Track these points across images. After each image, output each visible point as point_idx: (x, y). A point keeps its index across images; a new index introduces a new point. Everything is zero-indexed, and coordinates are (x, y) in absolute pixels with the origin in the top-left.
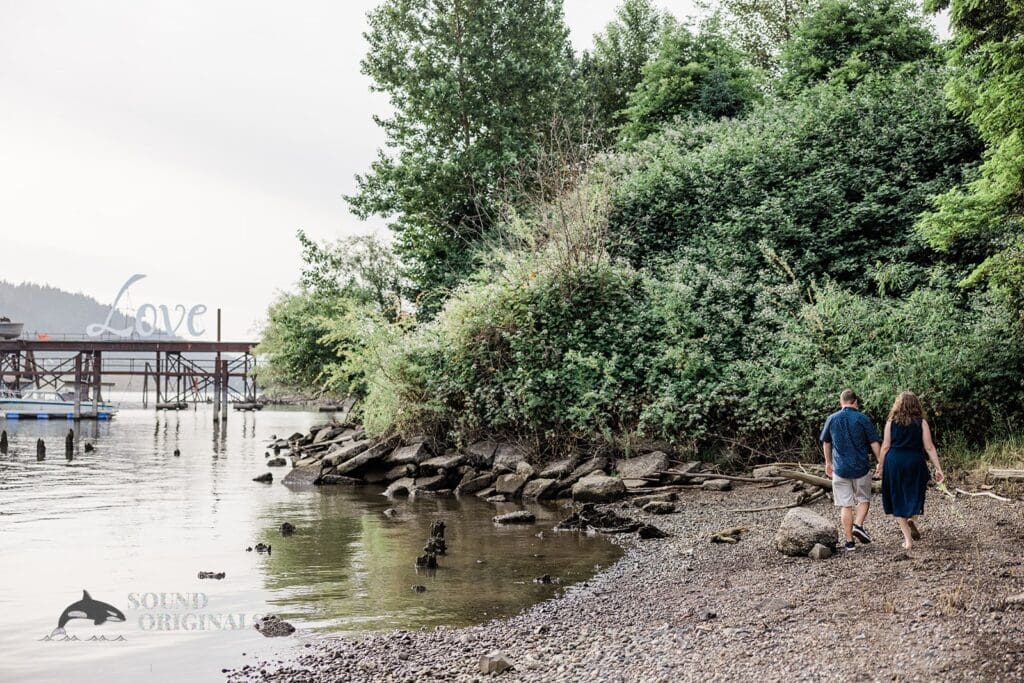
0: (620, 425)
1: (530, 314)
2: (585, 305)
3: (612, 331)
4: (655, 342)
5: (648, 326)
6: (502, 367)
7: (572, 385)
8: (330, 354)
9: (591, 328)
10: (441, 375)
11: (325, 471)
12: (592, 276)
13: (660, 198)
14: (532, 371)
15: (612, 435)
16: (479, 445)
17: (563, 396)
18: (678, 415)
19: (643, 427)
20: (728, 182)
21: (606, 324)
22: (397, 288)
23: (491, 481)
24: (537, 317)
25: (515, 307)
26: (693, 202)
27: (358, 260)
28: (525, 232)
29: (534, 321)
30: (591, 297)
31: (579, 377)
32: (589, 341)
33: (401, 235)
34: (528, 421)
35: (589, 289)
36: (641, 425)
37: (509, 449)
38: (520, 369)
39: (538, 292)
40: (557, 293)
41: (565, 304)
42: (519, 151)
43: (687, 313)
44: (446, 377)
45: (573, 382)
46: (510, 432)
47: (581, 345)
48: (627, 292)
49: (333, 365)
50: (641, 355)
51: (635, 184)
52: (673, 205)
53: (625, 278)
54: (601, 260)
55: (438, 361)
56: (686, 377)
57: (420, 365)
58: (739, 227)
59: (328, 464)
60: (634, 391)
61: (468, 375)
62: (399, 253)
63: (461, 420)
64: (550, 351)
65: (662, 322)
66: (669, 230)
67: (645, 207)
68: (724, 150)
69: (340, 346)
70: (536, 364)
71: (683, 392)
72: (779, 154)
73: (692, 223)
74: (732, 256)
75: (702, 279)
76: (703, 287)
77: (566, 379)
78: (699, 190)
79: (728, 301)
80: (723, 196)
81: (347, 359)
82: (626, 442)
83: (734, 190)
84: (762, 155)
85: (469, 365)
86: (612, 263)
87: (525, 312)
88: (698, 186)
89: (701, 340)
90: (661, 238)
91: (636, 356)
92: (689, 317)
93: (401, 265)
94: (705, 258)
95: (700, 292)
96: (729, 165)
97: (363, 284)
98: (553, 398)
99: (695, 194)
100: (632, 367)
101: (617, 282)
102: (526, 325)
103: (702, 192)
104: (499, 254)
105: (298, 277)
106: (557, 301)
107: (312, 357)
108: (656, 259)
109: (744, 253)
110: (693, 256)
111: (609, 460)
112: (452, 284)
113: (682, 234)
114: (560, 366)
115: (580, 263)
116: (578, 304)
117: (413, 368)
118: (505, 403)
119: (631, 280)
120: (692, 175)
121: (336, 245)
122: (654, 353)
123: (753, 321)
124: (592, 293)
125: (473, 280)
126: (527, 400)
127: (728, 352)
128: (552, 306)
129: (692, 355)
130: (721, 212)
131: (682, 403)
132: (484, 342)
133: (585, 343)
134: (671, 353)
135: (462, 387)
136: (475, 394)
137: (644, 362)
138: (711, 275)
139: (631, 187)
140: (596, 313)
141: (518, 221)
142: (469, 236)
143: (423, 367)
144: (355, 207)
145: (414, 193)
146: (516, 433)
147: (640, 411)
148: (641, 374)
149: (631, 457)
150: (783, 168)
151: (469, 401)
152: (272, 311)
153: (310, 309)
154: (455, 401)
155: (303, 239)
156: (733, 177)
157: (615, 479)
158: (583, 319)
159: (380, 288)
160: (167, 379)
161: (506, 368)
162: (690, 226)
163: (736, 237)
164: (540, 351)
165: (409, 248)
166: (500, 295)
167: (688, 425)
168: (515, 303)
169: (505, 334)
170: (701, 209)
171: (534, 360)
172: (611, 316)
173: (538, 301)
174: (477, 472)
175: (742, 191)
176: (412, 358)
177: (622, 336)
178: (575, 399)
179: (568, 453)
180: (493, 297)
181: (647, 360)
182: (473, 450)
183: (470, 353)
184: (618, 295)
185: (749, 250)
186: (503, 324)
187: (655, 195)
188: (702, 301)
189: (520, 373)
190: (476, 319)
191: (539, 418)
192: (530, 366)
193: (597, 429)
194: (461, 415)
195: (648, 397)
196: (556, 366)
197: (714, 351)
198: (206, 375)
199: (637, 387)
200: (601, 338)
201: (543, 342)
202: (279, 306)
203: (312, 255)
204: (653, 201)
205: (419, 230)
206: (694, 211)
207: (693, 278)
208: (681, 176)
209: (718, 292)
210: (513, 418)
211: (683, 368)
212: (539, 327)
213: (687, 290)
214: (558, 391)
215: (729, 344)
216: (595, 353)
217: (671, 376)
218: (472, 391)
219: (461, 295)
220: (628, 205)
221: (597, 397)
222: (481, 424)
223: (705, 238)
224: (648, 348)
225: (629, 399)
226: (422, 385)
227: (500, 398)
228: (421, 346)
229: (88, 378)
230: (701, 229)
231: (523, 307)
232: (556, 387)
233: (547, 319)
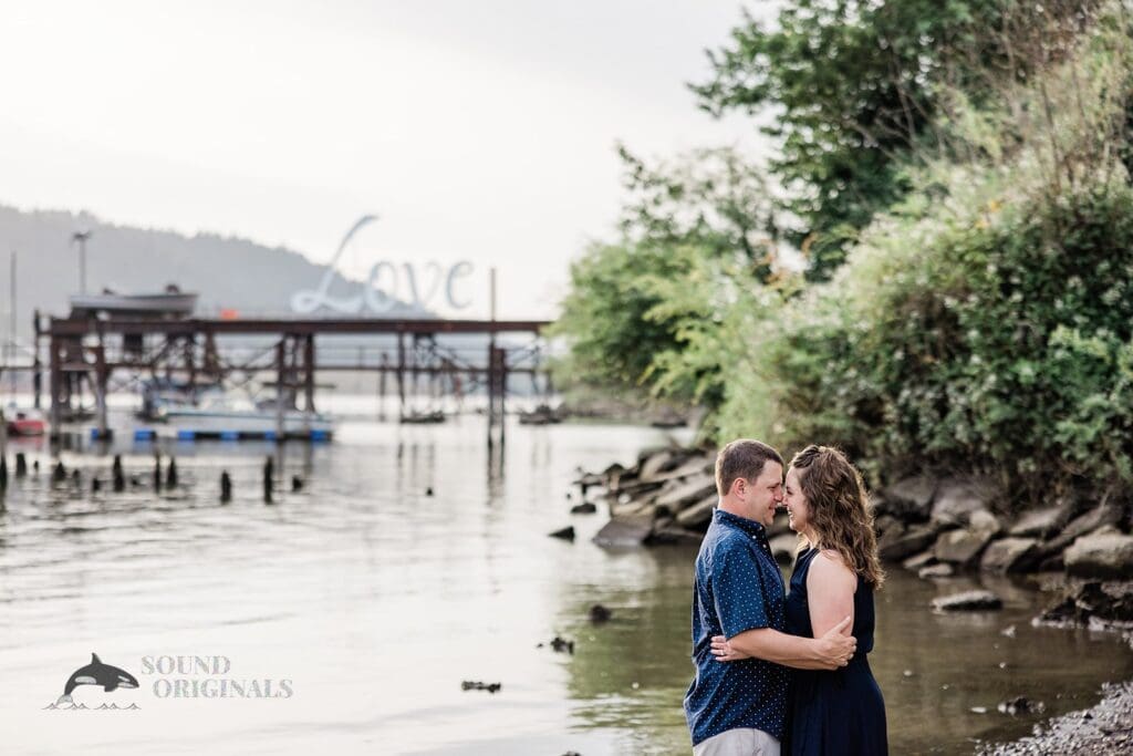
1: (992, 268)
2: (1084, 253)
6: (945, 355)
7: (1063, 385)
8: (665, 336)
9: (1096, 290)
10: (845, 370)
11: (661, 522)
12: (1096, 204)
14: (997, 362)
16: (909, 482)
17: (1048, 402)
21: (1121, 283)
22: (772, 230)
23: (929, 541)
24: (1004, 273)
25: (968, 258)
27: (709, 186)
28: (984, 134)
29: (998, 281)
30: (1095, 239)
31: (1076, 372)
32: (1093, 311)
33: (780, 142)
34: (990, 444)
35: (1092, 227)
37: (958, 491)
38: (975, 359)
39: (1005, 232)
40: (1038, 233)
41: (1050, 251)
44: (852, 373)
45: (1065, 380)
46: (959, 462)
47: (1079, 319)
49: (669, 355)
54: (1112, 177)
55: (839, 346)
57: (811, 352)
59: (663, 512)
61: (889, 369)
62: (775, 172)
63: (878, 442)
64: (1027, 330)
69: (681, 324)
70: (1002, 351)
77: (1054, 376)
81: (692, 345)
85: (891, 353)
86: (1131, 183)
87: (983, 266)
93: (777, 191)
97: (719, 224)
98: (1033, 406)
102: (985, 286)
104: (941, 170)
105: (617, 215)
106: (1037, 246)
107: (637, 341)
111: (1127, 510)
112: (862, 221)
114: (1043, 356)
115: (1077, 183)
116: (1074, 251)
117: (799, 357)
118: (951, 416)
121: (675, 163)
124: (1097, 233)
125: (896, 214)
126: (988, 410)
128: (1029, 255)
132: (915, 314)
133: (1085, 315)
135: (879, 389)
136: (901, 401)
140: (1105, 266)
141: (971, 117)
142: (890, 143)
143: (815, 358)
144: (704, 101)
145: (799, 75)
146: (969, 464)
151: (891, 412)
152: (574, 270)
153: (635, 265)
154: (868, 411)
155: (622, 152)
158: (1083, 276)
159: (745, 228)
160: (415, 378)
161: (951, 357)
164: (1010, 330)
165: (790, 164)
166: (942, 237)
168: (967, 252)
169: (950, 302)
171: (999, 344)
173: (1005, 247)
174: (906, 526)
176: (797, 342)
178: (1069, 407)
179: (1056, 496)
180: (930, 241)
182: (900, 491)
183: (895, 334)
186: (946, 285)
189: (976, 366)
190: (902, 278)
191: (1009, 439)
192: (993, 353)
193: (1106, 459)
194: (878, 435)
196: (1037, 354)
198: (473, 371)
200: (1113, 307)
201: (1014, 314)
202: (585, 261)
203: (637, 178)
205: (808, 135)
210: (965, 440)
212: (1007, 289)
214: (1040, 396)
216: (1102, 332)
218: (895, 394)
219: (877, 240)
221: (1106, 404)
222: (911, 450)
226: (815, 385)
227: (942, 407)
228: (812, 322)
229: (296, 377)
231: (980, 257)
232: (1036, 388)
233: (1022, 276)
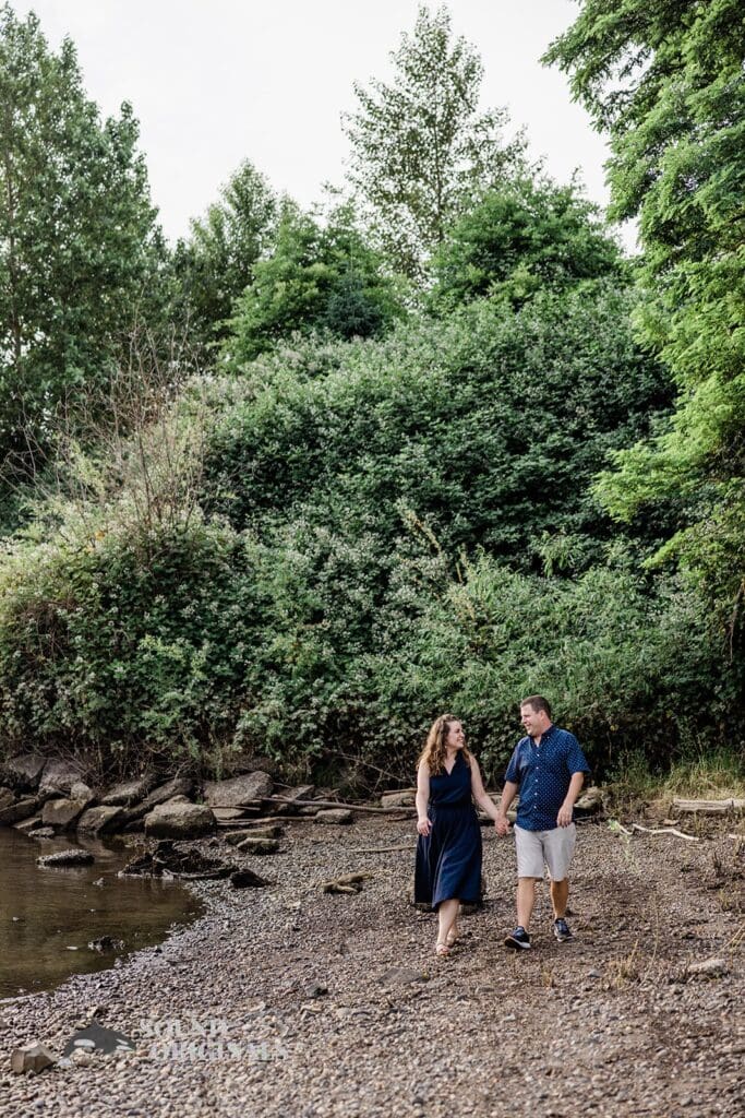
0: (210, 736)
1: (95, 586)
2: (168, 576)
3: (202, 612)
4: (259, 628)
5: (251, 606)
6: (55, 655)
7: (148, 682)
9: (177, 606)
12: (178, 538)
13: (271, 439)
14: (95, 662)
15: (200, 749)
16: (20, 759)
17: (136, 696)
18: (287, 724)
19: (241, 738)
20: (359, 421)
21: (195, 602)
23: (36, 808)
24: (104, 590)
25: (76, 576)
26: (313, 445)
28: (92, 476)
29: (99, 596)
30: (176, 565)
31: (159, 671)
32: (173, 623)
34: (88, 728)
35: (175, 555)
36: (238, 737)
37: (61, 766)
38: (79, 659)
39: (106, 556)
40: (132, 559)
41: (142, 574)
42: (87, 368)
43: (301, 591)
45: (150, 677)
46: (63, 743)
47: (162, 629)
48: (225, 560)
50: (241, 644)
51: (240, 419)
52: (288, 449)
53: (223, 542)
54: (190, 517)
56: (299, 674)
58: (371, 481)
60: (230, 692)
61: (9, 665)
64: (121, 636)
65: (269, 601)
66: (282, 480)
67: (252, 450)
68: (356, 380)
70: (101, 653)
71: (294, 694)
72: (425, 388)
73: (312, 472)
74: (362, 518)
75: (322, 547)
76: (324, 557)
77: (141, 674)
78: (322, 430)
79: (354, 576)
80: (352, 440)
82: (217, 758)
83: (367, 433)
84: (403, 389)
85: (11, 651)
86: (206, 522)
87: (88, 583)
88: (320, 425)
89: (320, 626)
90: (271, 491)
91: (235, 645)
92: (304, 596)
94: (326, 520)
95: (319, 563)
96: (361, 400)
98: (124, 698)
99: (317, 435)
100: (228, 660)
101: (212, 548)
102: (89, 600)
103: (326, 433)
104: (56, 503)
106: (131, 569)
108: (264, 518)
109: (377, 515)
110: (312, 516)
111: (195, 782)
113: (298, 487)
114: (134, 656)
115: (164, 520)
116: (160, 574)
118: (58, 705)
119: (231, 545)
120: (314, 410)
122: (257, 642)
123: (386, 603)
124: (179, 560)
125: (20, 538)
126: (87, 701)
127: (353, 642)
128: (125, 576)
129: (307, 646)
130: (349, 461)
131: (292, 708)
132: (31, 621)
133: (167, 626)
134: (280, 642)
136: (18, 692)
137: (244, 654)
138: (335, 542)
139: (234, 422)
140: (183, 587)
141: (82, 461)
142: (16, 479)
146: (72, 745)
147: (238, 717)
148: (240, 669)
149: (223, 779)
150: (429, 406)
151: (9, 700)
156: (366, 415)
157: (202, 807)
158: (166, 595)
161: (61, 656)
162: (309, 477)
163: (368, 494)
164: (108, 636)
166: (56, 559)
167: (300, 737)
168: (76, 571)
169: (61, 612)
170: (323, 454)
171: (98, 647)
172: (203, 592)
173: (106, 569)
174: (17, 795)
175: (377, 434)
177: (216, 618)
178: (152, 700)
179: (141, 772)
180: (46, 561)
181: (249, 651)
182: (14, 766)
183: (12, 636)
184: (212, 564)
185: (383, 510)
186: (58, 598)
187: (265, 434)
188: (322, 575)
189: (80, 664)
190: (22, 590)
191: (104, 725)
192: (93, 654)
193: (180, 741)
195: (248, 699)
196: (128, 656)
197: (336, 641)
199: (234, 686)
200: (189, 620)
201: (111, 623)
204: (262, 442)
206: (314, 457)
207: (311, 544)
208: (300, 411)
209: (343, 564)
210: (68, 724)
211: (294, 663)
212: (107, 603)
213: (303, 560)
214: (130, 690)
215: (354, 633)
216: (180, 640)
217: (279, 673)
218: (13, 687)
219: (2, 557)
220: (230, 445)
221: (181, 698)
222: (24, 732)
223: (328, 493)
224: (250, 634)
225: (223, 702)
227: (51, 697)
230: (323, 481)
231: (86, 576)
232: (127, 684)
233: (118, 593)
